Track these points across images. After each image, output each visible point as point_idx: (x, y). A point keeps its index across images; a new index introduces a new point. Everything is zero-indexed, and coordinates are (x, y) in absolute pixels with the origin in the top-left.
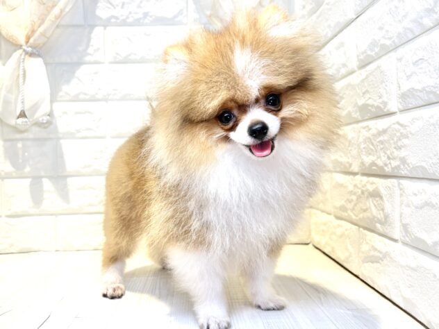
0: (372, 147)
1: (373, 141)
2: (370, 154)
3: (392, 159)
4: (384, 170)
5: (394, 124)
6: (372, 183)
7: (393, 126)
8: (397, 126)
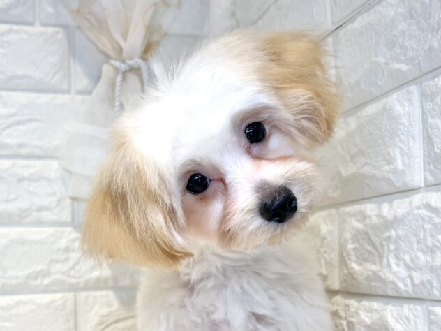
0: (369, 248)
1: (374, 238)
2: (366, 260)
3: (415, 270)
4: (397, 288)
5: (418, 208)
6: (370, 311)
7: (416, 212)
8: (425, 212)
